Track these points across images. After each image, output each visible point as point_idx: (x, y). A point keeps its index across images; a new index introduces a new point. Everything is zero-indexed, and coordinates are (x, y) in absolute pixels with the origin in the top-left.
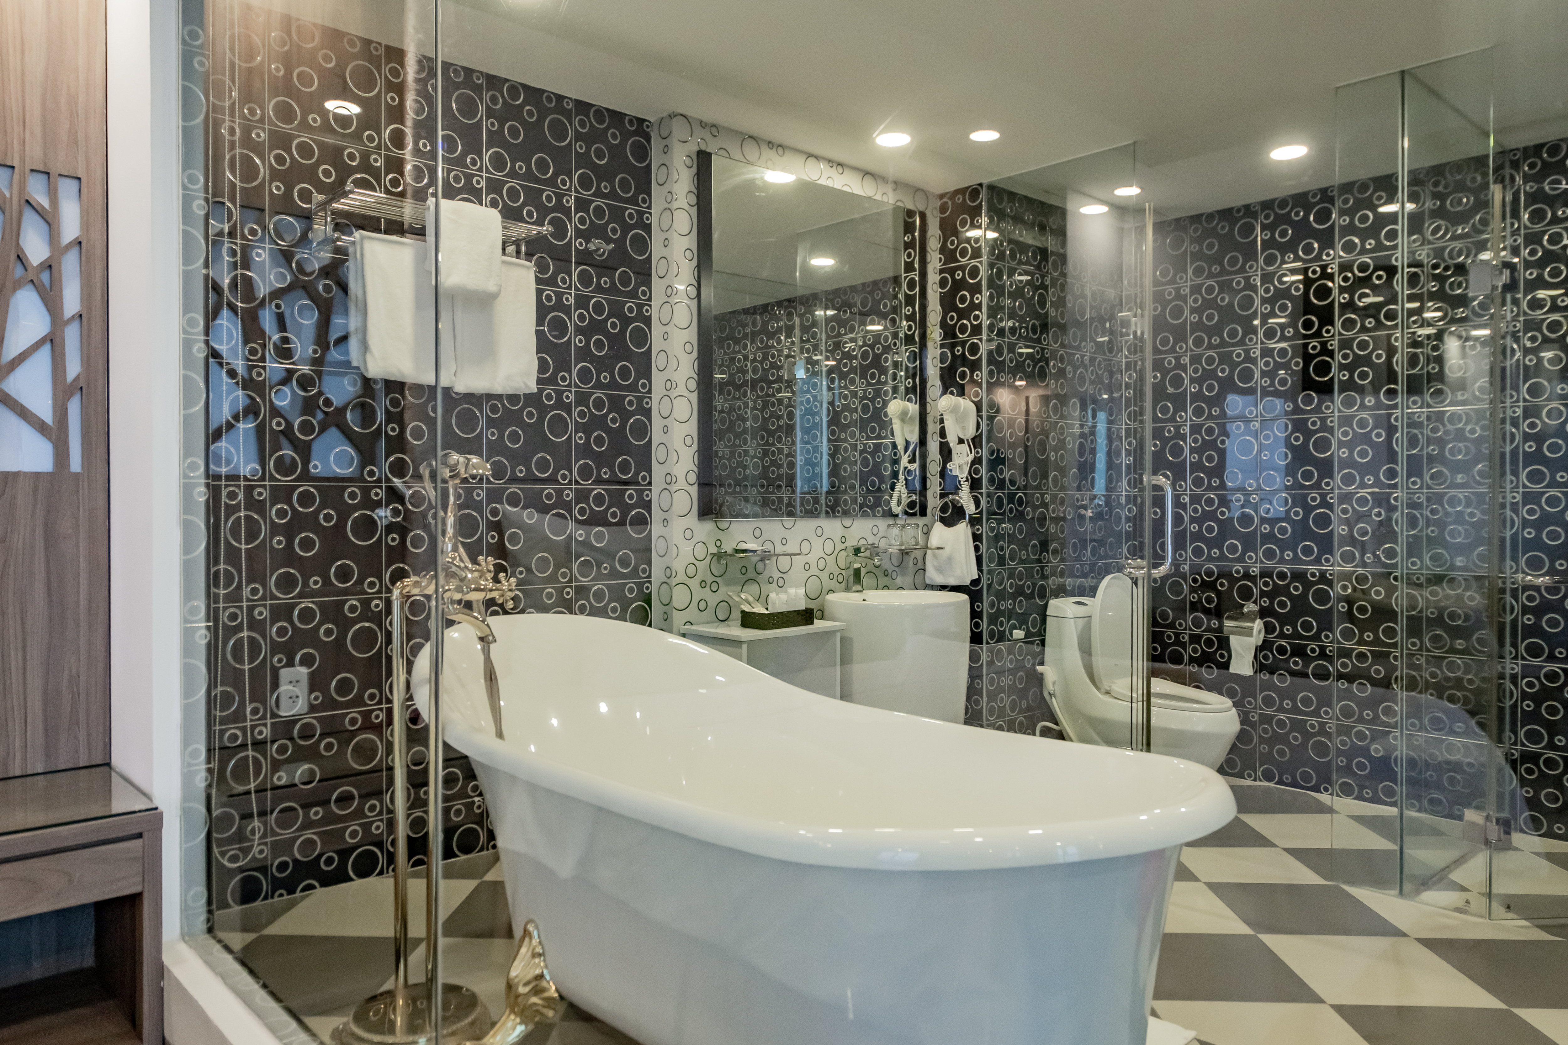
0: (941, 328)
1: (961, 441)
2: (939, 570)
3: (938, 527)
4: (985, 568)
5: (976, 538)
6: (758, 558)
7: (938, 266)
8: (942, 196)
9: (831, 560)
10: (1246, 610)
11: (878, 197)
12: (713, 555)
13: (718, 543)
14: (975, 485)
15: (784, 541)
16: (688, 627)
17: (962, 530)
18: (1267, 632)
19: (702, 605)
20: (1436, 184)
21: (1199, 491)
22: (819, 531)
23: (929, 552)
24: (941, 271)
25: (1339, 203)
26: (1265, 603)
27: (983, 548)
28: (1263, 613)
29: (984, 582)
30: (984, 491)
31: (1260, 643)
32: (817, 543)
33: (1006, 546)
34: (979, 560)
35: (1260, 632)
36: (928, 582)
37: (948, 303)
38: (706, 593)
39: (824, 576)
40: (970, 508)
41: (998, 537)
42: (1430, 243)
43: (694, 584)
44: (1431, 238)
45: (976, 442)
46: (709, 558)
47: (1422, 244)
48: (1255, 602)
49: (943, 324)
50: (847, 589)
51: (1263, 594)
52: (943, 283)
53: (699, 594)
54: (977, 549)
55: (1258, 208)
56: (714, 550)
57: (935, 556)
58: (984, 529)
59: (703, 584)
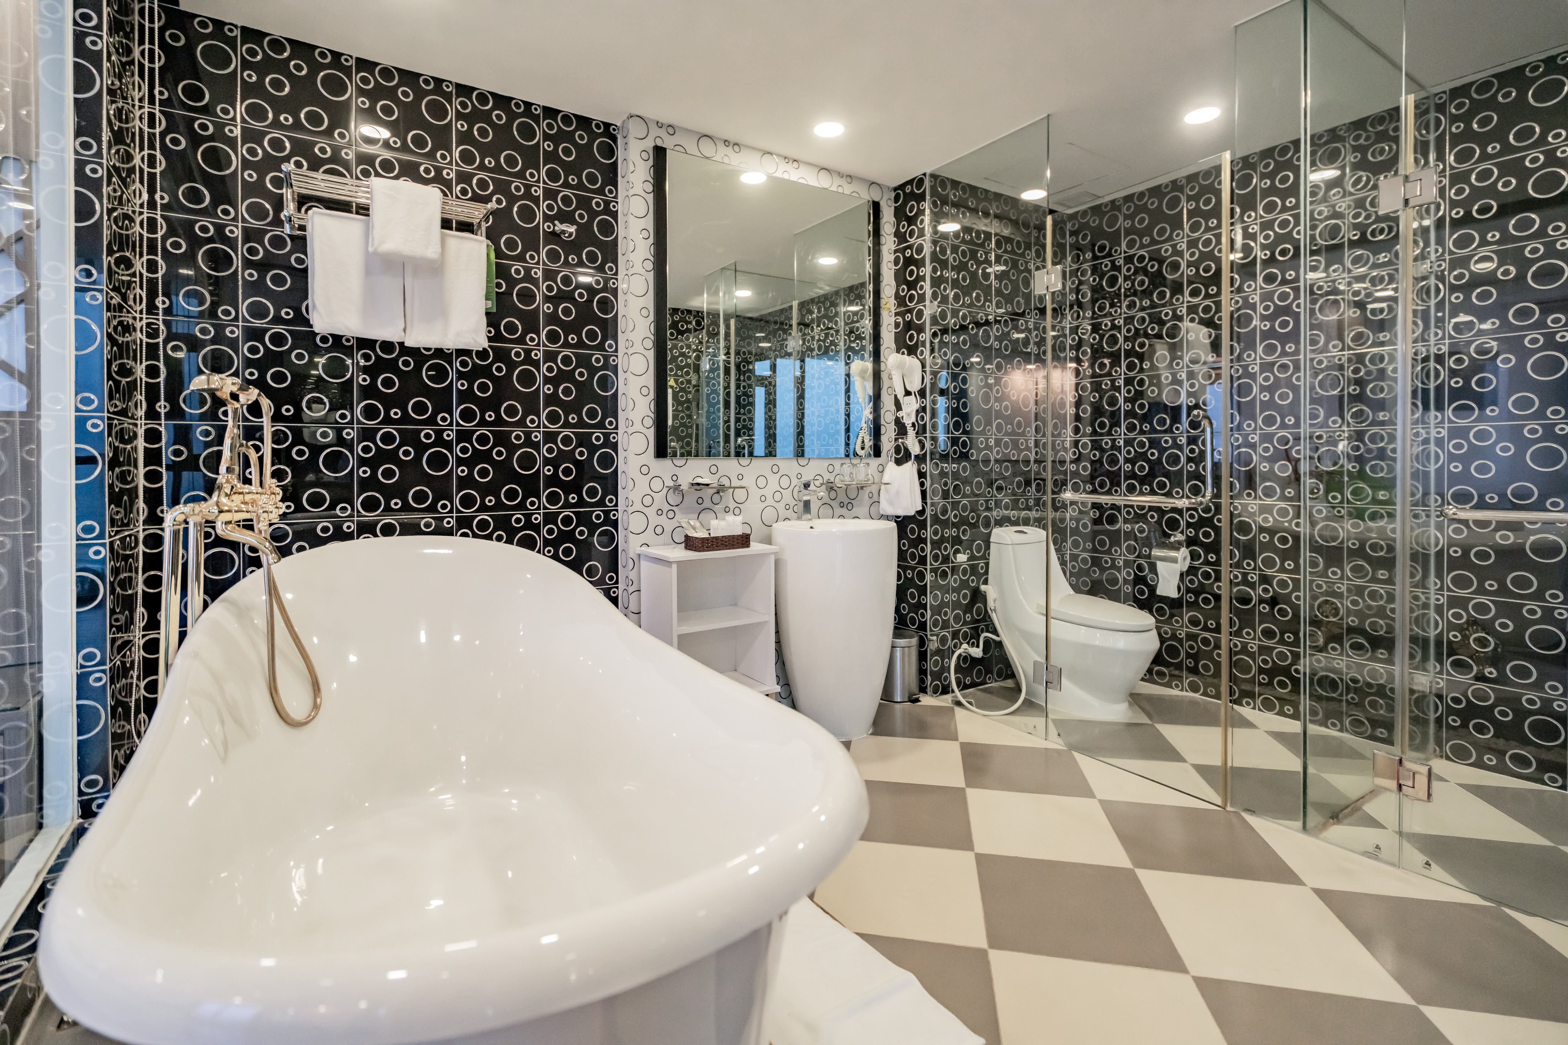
0: (896, 298)
1: (908, 393)
2: (891, 503)
3: (891, 466)
4: (929, 501)
5: (921, 475)
6: (715, 491)
7: (893, 247)
8: (895, 189)
9: (787, 494)
10: (1172, 539)
11: (834, 188)
12: (670, 488)
13: (675, 478)
14: (921, 430)
15: (741, 477)
16: (644, 548)
17: (910, 469)
18: (1192, 559)
19: (659, 530)
20: (1357, 138)
21: (1131, 435)
22: (775, 469)
23: (883, 487)
24: (896, 251)
25: (1261, 168)
26: (1191, 532)
27: (928, 484)
28: (1191, 542)
29: (928, 512)
30: (928, 435)
31: (1185, 569)
32: (773, 480)
33: (949, 482)
34: (924, 494)
35: (1185, 558)
36: (882, 512)
37: (900, 277)
38: (663, 520)
39: (781, 507)
40: (915, 450)
41: (943, 474)
42: (1351, 194)
43: (651, 512)
44: (1352, 190)
45: (922, 393)
46: (665, 490)
47: (1344, 196)
48: (1182, 533)
49: (897, 296)
50: (799, 518)
51: (1189, 525)
52: (896, 262)
53: (654, 520)
54: (922, 484)
55: (1184, 181)
56: (670, 483)
57: (887, 491)
58: (928, 467)
59: (659, 513)
